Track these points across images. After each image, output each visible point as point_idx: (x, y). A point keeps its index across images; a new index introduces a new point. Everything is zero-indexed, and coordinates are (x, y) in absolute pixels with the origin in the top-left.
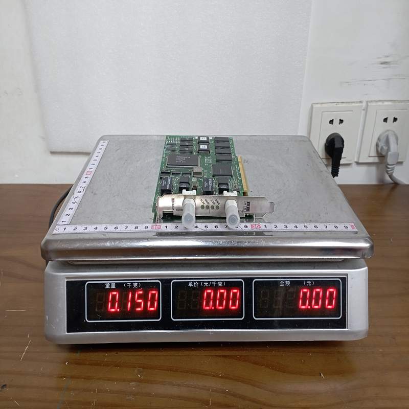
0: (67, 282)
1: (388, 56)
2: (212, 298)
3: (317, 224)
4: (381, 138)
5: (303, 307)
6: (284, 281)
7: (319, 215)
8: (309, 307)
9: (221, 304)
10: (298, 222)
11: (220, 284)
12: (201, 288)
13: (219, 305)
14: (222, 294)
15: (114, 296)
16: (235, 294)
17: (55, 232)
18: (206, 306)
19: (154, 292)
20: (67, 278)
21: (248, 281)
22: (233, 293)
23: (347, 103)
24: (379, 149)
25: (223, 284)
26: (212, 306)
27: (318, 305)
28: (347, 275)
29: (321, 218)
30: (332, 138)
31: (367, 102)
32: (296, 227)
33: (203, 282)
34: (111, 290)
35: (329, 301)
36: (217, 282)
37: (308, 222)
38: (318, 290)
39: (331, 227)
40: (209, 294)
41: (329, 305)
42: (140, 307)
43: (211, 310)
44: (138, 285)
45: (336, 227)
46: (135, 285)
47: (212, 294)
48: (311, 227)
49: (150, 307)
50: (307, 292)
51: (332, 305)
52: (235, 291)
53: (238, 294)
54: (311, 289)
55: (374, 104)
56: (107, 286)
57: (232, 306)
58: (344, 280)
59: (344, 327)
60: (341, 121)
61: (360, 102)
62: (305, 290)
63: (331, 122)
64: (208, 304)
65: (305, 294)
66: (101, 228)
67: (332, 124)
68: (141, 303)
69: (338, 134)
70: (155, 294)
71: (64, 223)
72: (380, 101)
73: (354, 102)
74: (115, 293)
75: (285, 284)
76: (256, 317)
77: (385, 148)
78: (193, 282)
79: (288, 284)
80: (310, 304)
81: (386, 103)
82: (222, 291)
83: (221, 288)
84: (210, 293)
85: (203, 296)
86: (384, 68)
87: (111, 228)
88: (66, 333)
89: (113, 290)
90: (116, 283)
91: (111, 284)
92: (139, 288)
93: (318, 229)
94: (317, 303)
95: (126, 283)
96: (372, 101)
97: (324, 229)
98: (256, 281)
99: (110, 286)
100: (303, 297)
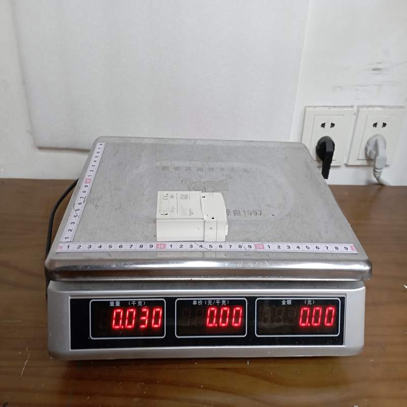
0: (71, 300)
1: (379, 63)
2: (215, 315)
3: (319, 245)
4: (370, 143)
5: (303, 325)
6: (286, 300)
7: (320, 235)
8: (309, 325)
9: (224, 321)
10: (300, 242)
11: (224, 302)
12: (205, 305)
13: (223, 322)
14: (225, 312)
15: (118, 314)
16: (238, 312)
17: (58, 250)
18: (209, 323)
19: (158, 310)
20: (71, 296)
21: (251, 299)
22: (236, 311)
23: (339, 107)
24: (368, 153)
25: (226, 302)
26: (216, 323)
27: (317, 322)
28: (346, 294)
29: (321, 238)
30: (323, 141)
31: (358, 107)
32: (298, 247)
33: (207, 301)
34: (115, 308)
35: (328, 320)
36: (221, 301)
37: (310, 242)
38: (318, 308)
39: (332, 248)
40: (212, 312)
41: (327, 323)
42: (145, 324)
43: (214, 327)
44: (143, 303)
45: (337, 248)
46: (140, 304)
47: (216, 312)
48: (312, 247)
49: (155, 324)
50: (307, 311)
51: (330, 322)
52: (238, 309)
53: (241, 311)
54: (311, 307)
55: (365, 109)
56: (112, 304)
57: (235, 323)
58: (343, 299)
59: (342, 343)
60: (333, 125)
61: (352, 107)
62: (305, 309)
63: (323, 125)
64: (211, 322)
65: (305, 312)
66: (105, 247)
67: (324, 127)
68: (145, 320)
69: (329, 137)
70: (159, 312)
71: (67, 240)
72: (371, 106)
73: (345, 107)
74: (119, 310)
75: (286, 303)
76: (258, 334)
77: (374, 152)
78: (197, 301)
79: (289, 303)
80: (310, 321)
81: (376, 109)
82: (225, 309)
83: (224, 306)
84: (214, 311)
85: (207, 314)
86: (376, 74)
87: (116, 247)
88: (70, 350)
89: (118, 308)
90: (120, 301)
91: (115, 302)
92: (143, 306)
93: (320, 251)
94: (316, 321)
95: (131, 301)
96: (363, 106)
97: (325, 250)
98: (258, 300)
99: (115, 304)
100: (303, 315)
